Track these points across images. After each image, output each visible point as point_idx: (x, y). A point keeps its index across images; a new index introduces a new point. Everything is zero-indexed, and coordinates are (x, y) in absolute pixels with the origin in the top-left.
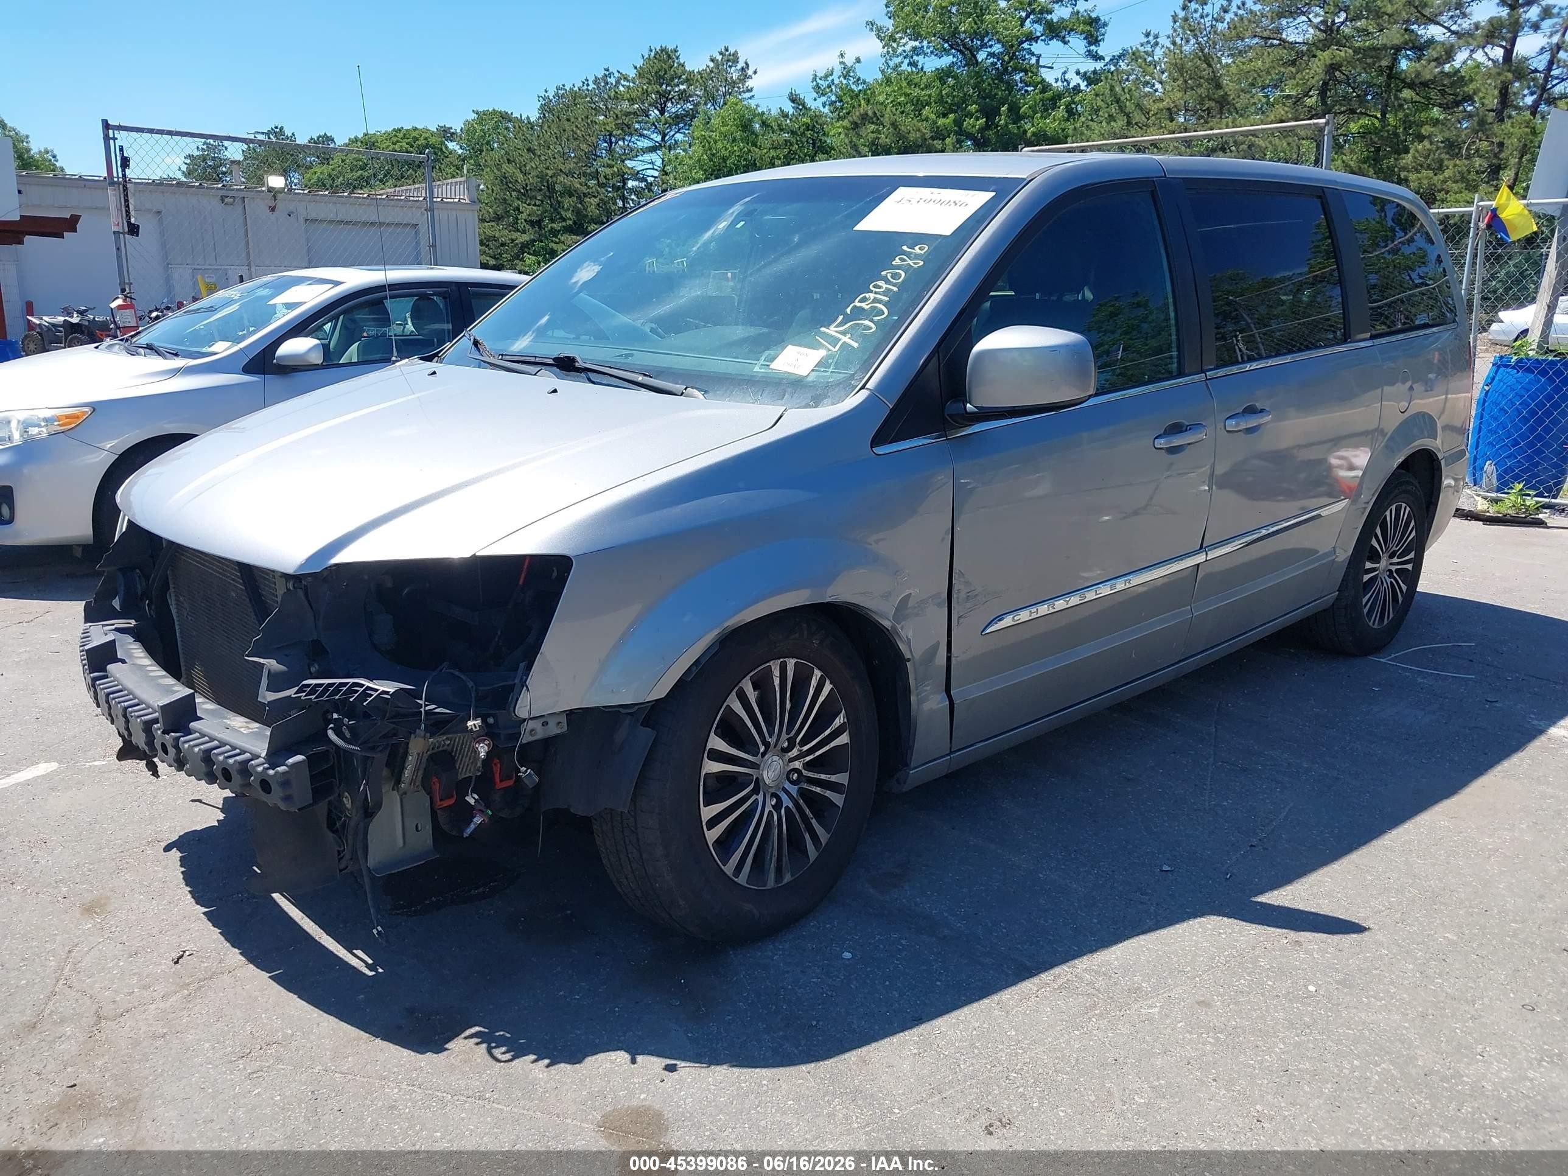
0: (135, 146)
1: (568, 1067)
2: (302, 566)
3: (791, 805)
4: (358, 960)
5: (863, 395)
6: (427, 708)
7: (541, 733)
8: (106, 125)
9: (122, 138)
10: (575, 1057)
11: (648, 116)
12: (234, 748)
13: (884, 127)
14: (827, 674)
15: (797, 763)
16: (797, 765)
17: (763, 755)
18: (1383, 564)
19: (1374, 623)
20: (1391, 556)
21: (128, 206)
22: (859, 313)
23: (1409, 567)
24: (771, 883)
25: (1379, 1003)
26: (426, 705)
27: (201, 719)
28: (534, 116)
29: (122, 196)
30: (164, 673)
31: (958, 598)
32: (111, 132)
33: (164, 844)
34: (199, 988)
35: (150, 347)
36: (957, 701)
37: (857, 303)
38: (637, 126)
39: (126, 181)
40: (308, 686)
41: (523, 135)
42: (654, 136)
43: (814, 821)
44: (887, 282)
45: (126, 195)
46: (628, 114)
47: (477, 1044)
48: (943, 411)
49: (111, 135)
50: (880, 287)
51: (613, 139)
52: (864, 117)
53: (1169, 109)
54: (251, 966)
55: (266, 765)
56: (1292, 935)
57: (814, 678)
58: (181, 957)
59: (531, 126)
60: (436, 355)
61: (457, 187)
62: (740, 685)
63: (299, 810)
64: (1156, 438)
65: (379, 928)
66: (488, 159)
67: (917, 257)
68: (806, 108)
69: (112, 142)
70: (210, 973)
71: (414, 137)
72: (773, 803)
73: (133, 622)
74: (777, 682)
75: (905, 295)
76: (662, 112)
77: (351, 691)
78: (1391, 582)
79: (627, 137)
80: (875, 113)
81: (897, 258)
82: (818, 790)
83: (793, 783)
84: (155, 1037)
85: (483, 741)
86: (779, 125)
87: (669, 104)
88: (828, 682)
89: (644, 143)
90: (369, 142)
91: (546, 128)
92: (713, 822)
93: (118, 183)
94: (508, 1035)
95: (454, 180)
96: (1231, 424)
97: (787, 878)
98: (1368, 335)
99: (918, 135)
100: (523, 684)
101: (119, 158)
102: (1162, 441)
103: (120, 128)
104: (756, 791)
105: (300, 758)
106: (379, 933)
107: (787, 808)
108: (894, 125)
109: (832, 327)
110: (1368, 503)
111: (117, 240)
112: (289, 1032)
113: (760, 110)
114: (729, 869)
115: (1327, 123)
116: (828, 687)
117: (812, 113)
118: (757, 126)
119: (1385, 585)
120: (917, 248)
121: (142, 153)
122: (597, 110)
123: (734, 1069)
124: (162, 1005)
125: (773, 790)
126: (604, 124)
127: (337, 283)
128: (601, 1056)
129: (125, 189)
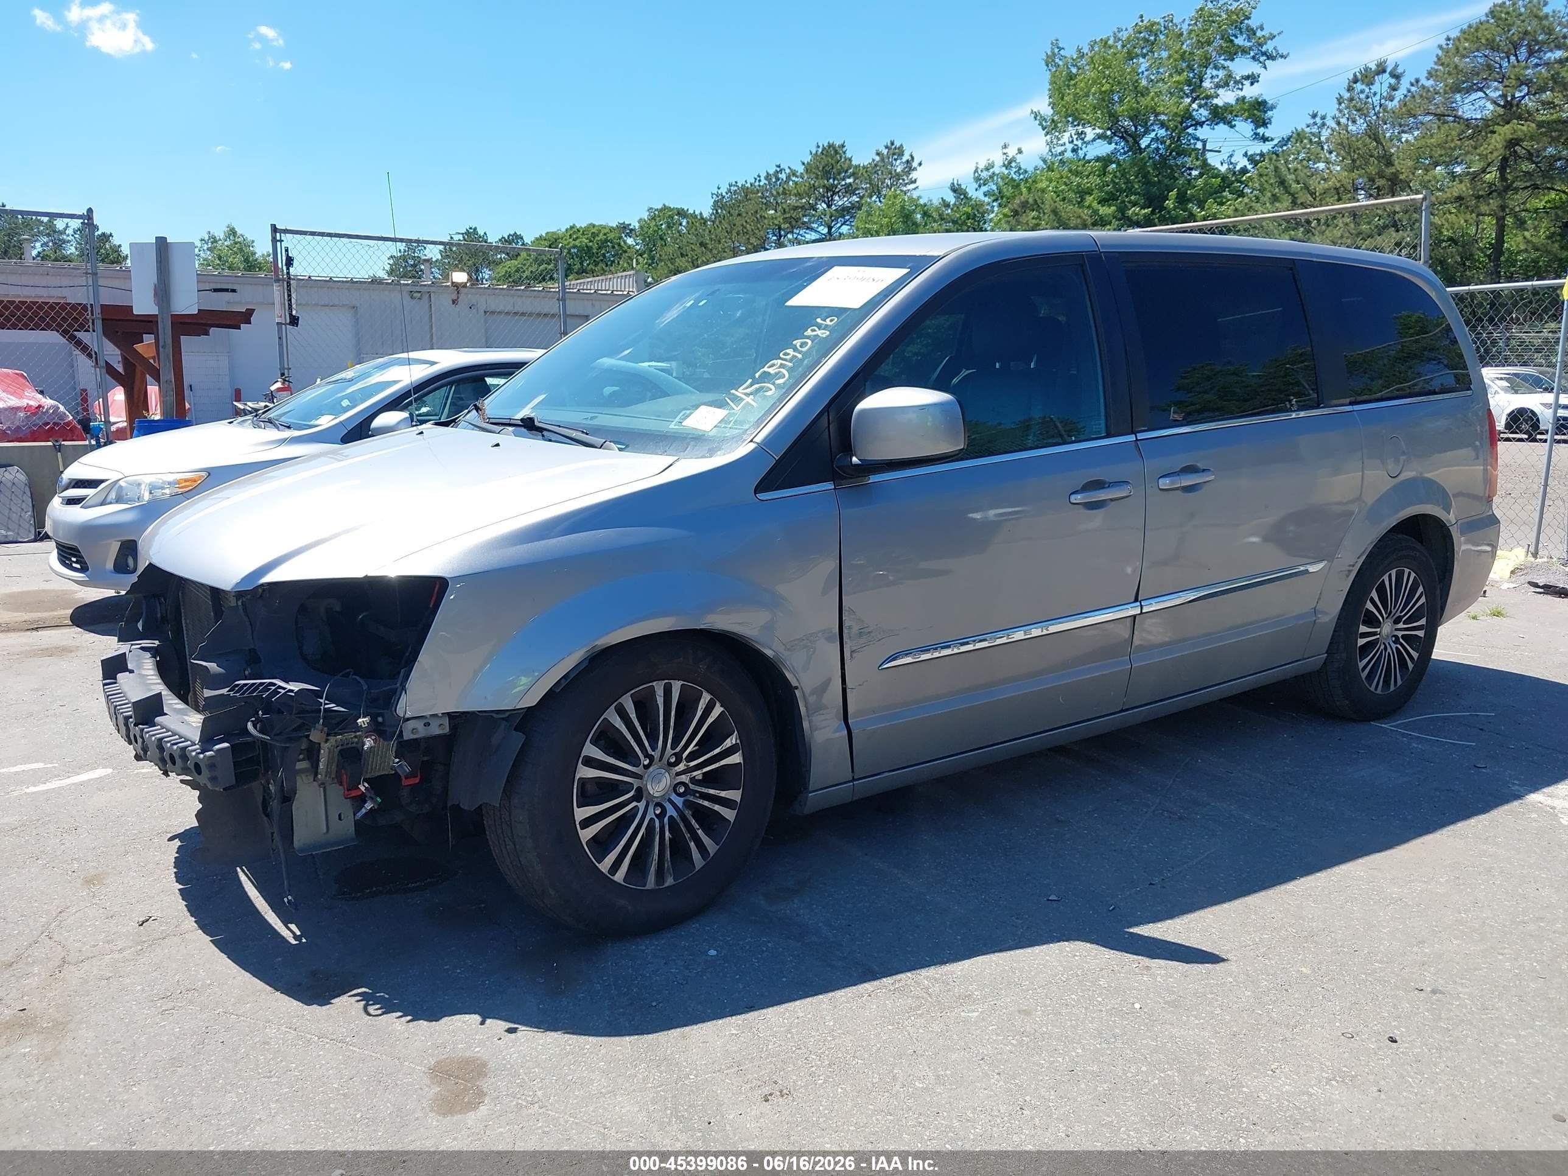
0: (299, 247)
1: (425, 1023)
2: (238, 584)
3: (675, 814)
4: (288, 933)
5: (752, 446)
6: (326, 706)
7: (422, 732)
8: (274, 229)
9: (288, 240)
10: (433, 1016)
11: (815, 210)
12: (181, 737)
13: (1044, 213)
14: (717, 696)
15: (683, 776)
16: (684, 778)
17: (646, 767)
18: (1387, 628)
19: (1376, 687)
20: (1397, 621)
21: (290, 300)
22: (766, 377)
23: (1421, 633)
24: (651, 883)
25: (1197, 1022)
26: (326, 704)
27: (166, 714)
28: (706, 211)
29: (286, 291)
30: (160, 681)
31: (849, 633)
32: (278, 234)
33: (170, 835)
34: (150, 946)
35: (270, 421)
36: (855, 732)
37: (766, 369)
38: (806, 219)
39: (289, 278)
40: (238, 685)
41: (696, 230)
42: (820, 229)
43: (700, 832)
44: (795, 349)
45: (289, 291)
46: (795, 208)
47: (358, 1001)
48: (832, 462)
49: (278, 238)
50: (788, 354)
51: (782, 233)
52: (1024, 205)
53: (1336, 189)
54: (200, 931)
55: (199, 751)
56: (1146, 961)
57: (702, 701)
58: (147, 920)
59: (704, 221)
60: (454, 421)
61: (627, 280)
62: (620, 700)
63: (224, 789)
64: (1073, 493)
65: (290, 898)
66: (663, 253)
67: (826, 327)
68: (967, 198)
69: (279, 244)
70: (164, 935)
71: (593, 233)
72: (658, 812)
73: (157, 642)
74: (660, 701)
75: (806, 362)
76: (829, 206)
77: (266, 689)
78: (1397, 648)
79: (795, 231)
80: (1035, 201)
81: (809, 330)
82: (706, 803)
83: (680, 795)
84: (101, 979)
85: (369, 736)
86: (940, 215)
87: (836, 198)
88: (718, 705)
89: (813, 236)
90: (552, 240)
91: (717, 223)
92: (587, 822)
93: (283, 280)
94: (387, 996)
95: (624, 274)
96: (1165, 483)
97: (669, 881)
98: (1347, 401)
99: (1079, 221)
100: (404, 688)
101: (284, 258)
102: (1079, 496)
103: (286, 231)
104: (638, 797)
105: (226, 745)
106: (289, 901)
107: (671, 817)
108: (1055, 212)
109: (740, 390)
110: (1353, 566)
111: (280, 331)
112: (209, 982)
113: (922, 202)
114: (605, 866)
115: (1424, 199)
116: (718, 710)
117: (973, 202)
118: (919, 216)
119: (1389, 650)
120: (828, 320)
121: (304, 253)
122: (768, 206)
123: (566, 1035)
124: (117, 956)
125: (658, 800)
126: (773, 218)
127: (433, 363)
128: (458, 1017)
129: (289, 285)
